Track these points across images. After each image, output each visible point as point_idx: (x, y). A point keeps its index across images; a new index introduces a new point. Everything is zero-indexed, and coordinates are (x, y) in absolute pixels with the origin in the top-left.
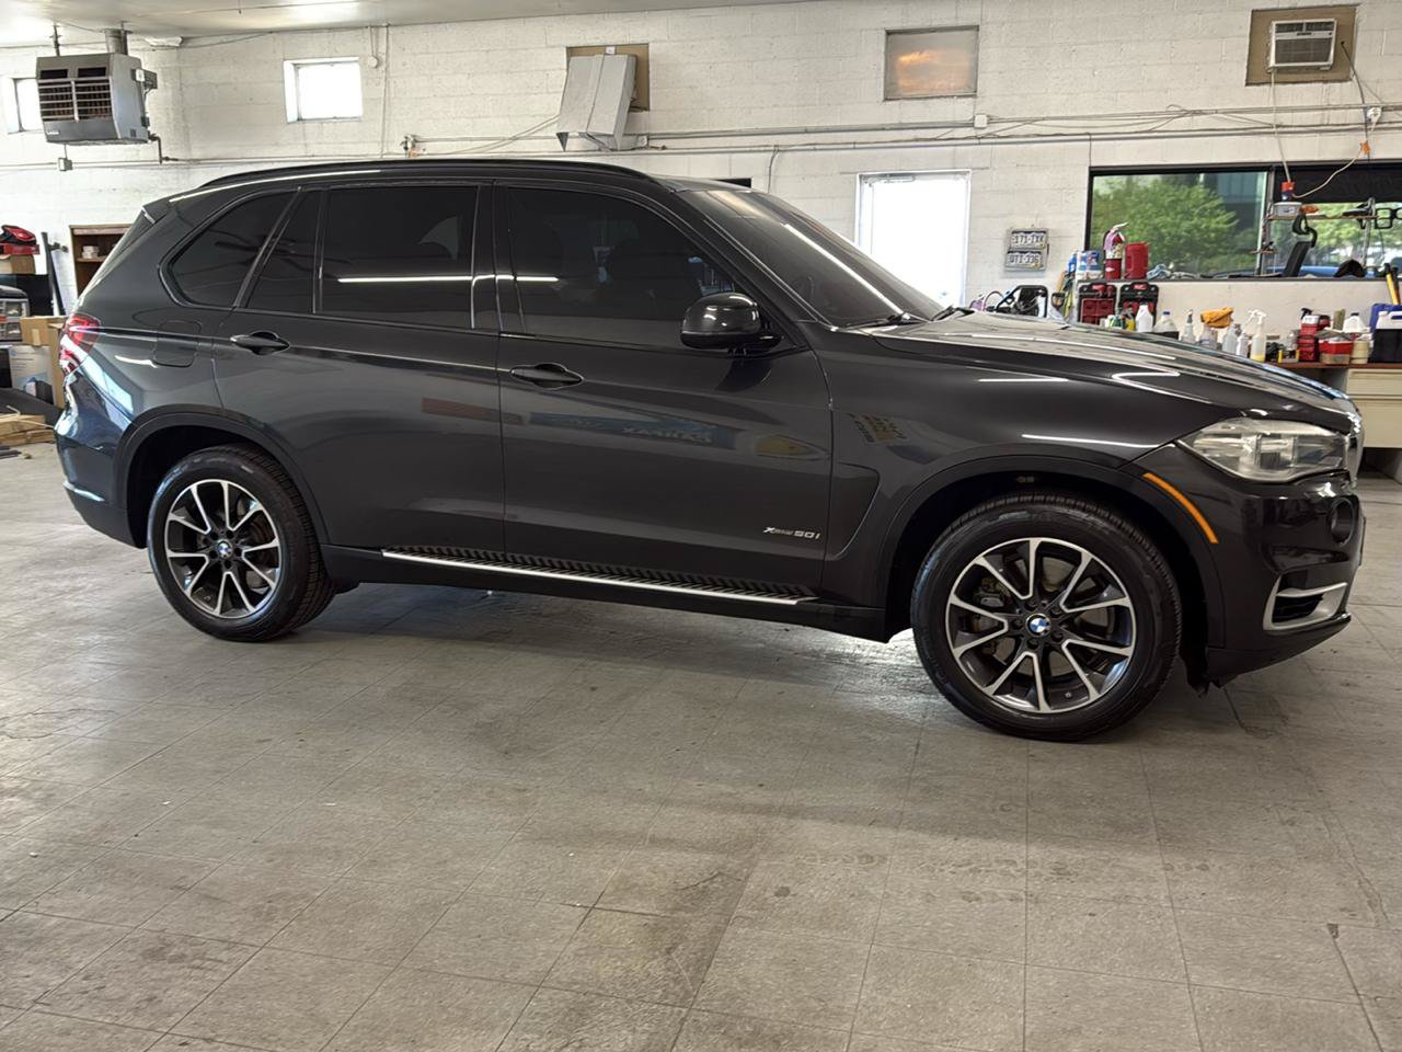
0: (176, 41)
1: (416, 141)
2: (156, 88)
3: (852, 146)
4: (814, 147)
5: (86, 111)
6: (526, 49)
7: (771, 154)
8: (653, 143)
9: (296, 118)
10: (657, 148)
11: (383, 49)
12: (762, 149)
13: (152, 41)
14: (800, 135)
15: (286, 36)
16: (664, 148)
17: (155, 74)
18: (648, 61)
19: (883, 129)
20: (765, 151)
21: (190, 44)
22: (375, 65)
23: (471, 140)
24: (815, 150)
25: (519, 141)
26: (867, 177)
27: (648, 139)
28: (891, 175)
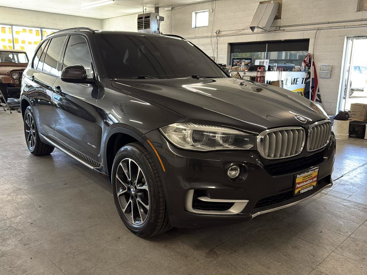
0: (170, 8)
1: (219, 32)
2: (164, 20)
3: (344, 27)
4: (331, 28)
5: (146, 27)
6: (249, 4)
7: (316, 31)
8: (281, 29)
9: (195, 27)
10: (282, 30)
11: (214, 7)
12: (314, 29)
13: (166, 9)
14: (326, 24)
15: (193, 5)
16: (284, 30)
17: (164, 17)
18: (282, 4)
19: (355, 21)
20: (315, 30)
21: (174, 9)
22: (212, 11)
23: (233, 30)
24: (331, 29)
25: (244, 30)
26: (349, 37)
27: (279, 28)
28: (358, 36)
